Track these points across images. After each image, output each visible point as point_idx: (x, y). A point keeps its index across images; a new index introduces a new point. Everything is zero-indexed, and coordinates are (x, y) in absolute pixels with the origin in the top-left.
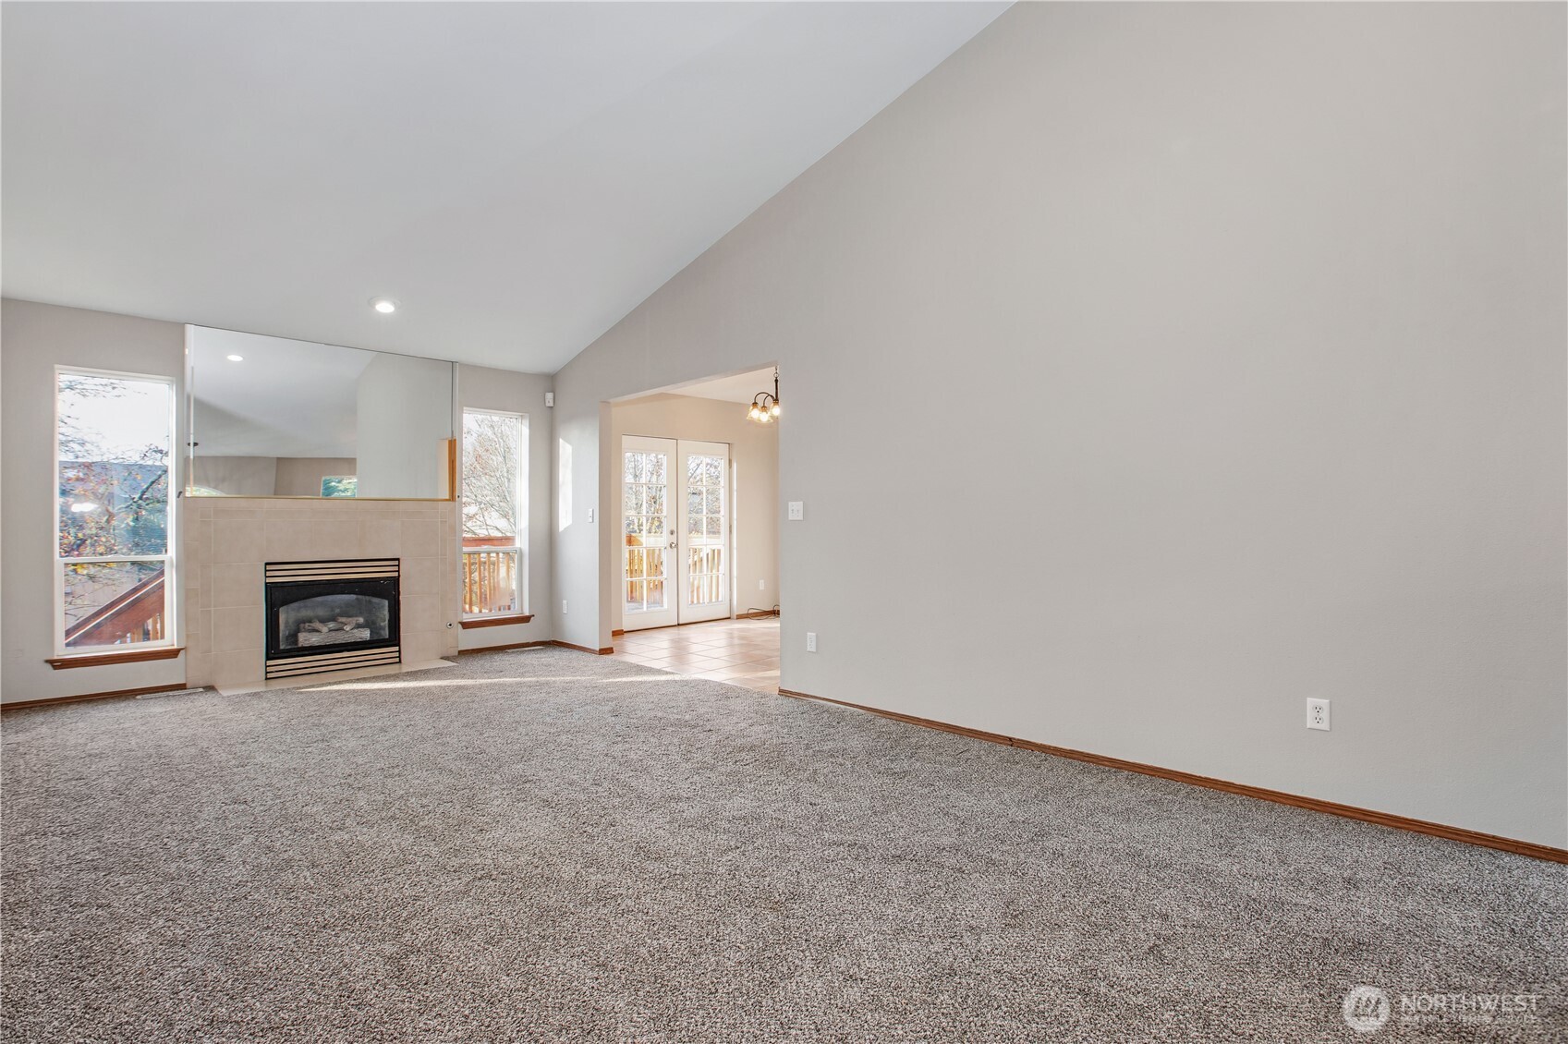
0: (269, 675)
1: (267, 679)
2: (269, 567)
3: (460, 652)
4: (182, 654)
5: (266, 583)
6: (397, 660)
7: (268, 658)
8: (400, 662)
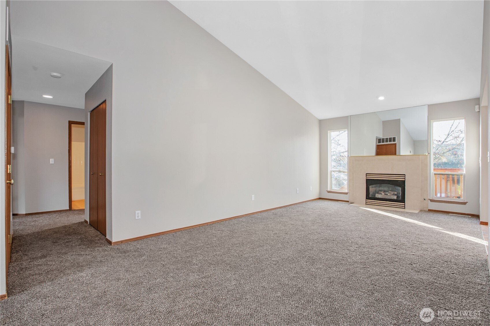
0: (367, 203)
1: (366, 204)
2: (367, 175)
3: (429, 210)
4: (348, 194)
5: (366, 179)
6: (404, 207)
7: (366, 199)
8: (405, 208)
